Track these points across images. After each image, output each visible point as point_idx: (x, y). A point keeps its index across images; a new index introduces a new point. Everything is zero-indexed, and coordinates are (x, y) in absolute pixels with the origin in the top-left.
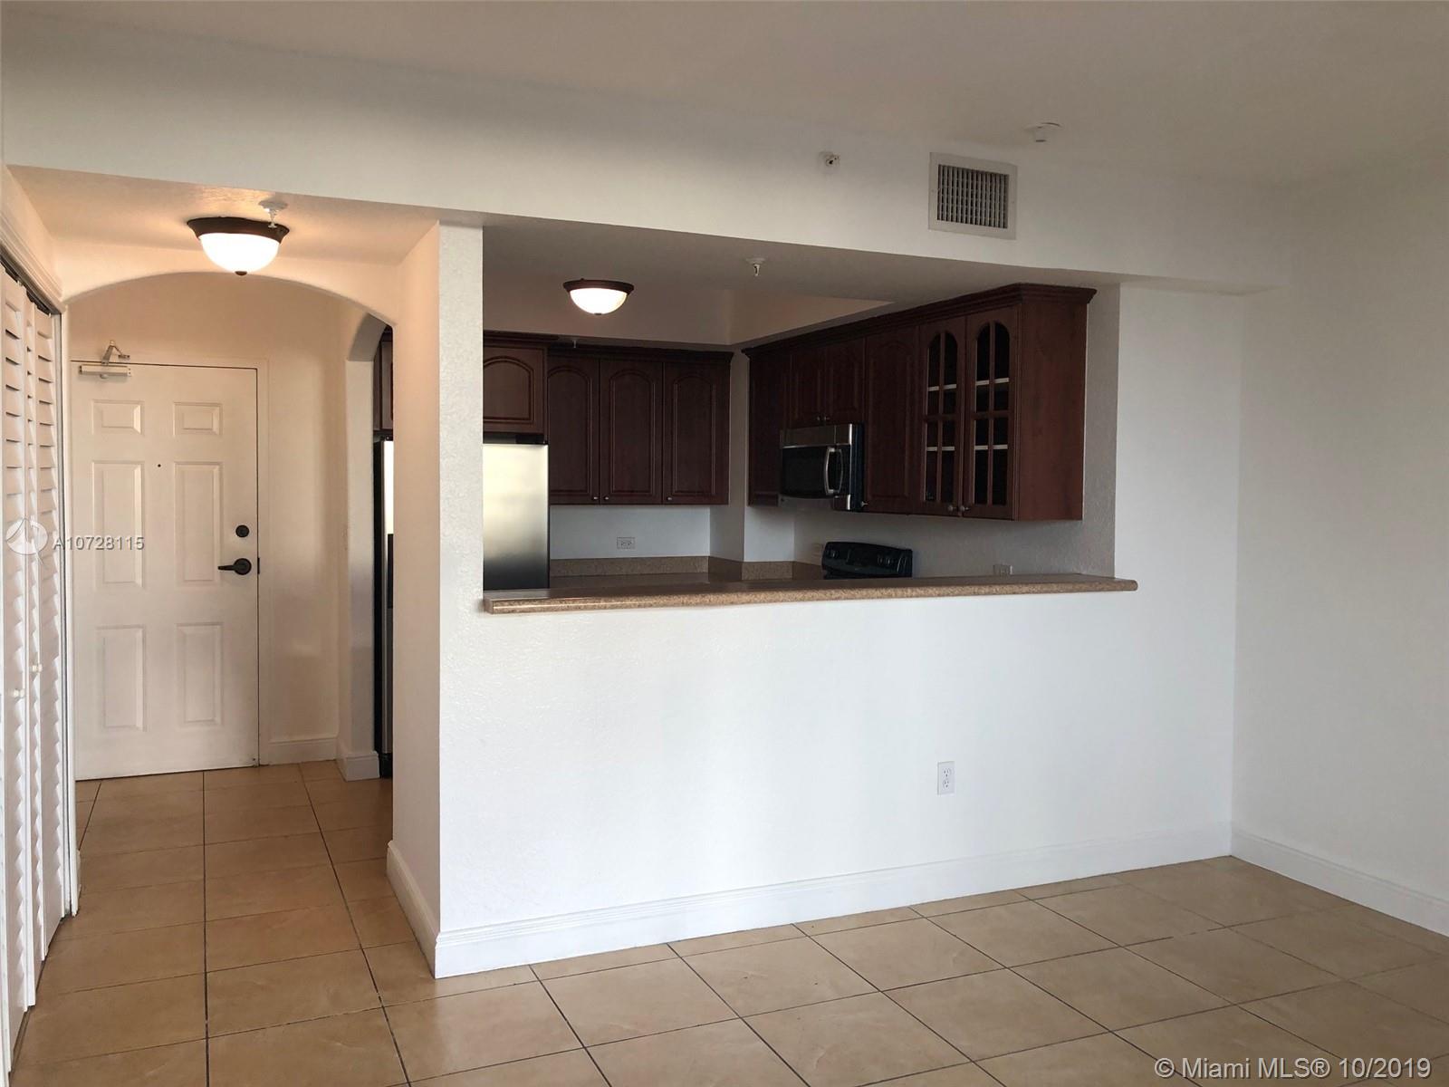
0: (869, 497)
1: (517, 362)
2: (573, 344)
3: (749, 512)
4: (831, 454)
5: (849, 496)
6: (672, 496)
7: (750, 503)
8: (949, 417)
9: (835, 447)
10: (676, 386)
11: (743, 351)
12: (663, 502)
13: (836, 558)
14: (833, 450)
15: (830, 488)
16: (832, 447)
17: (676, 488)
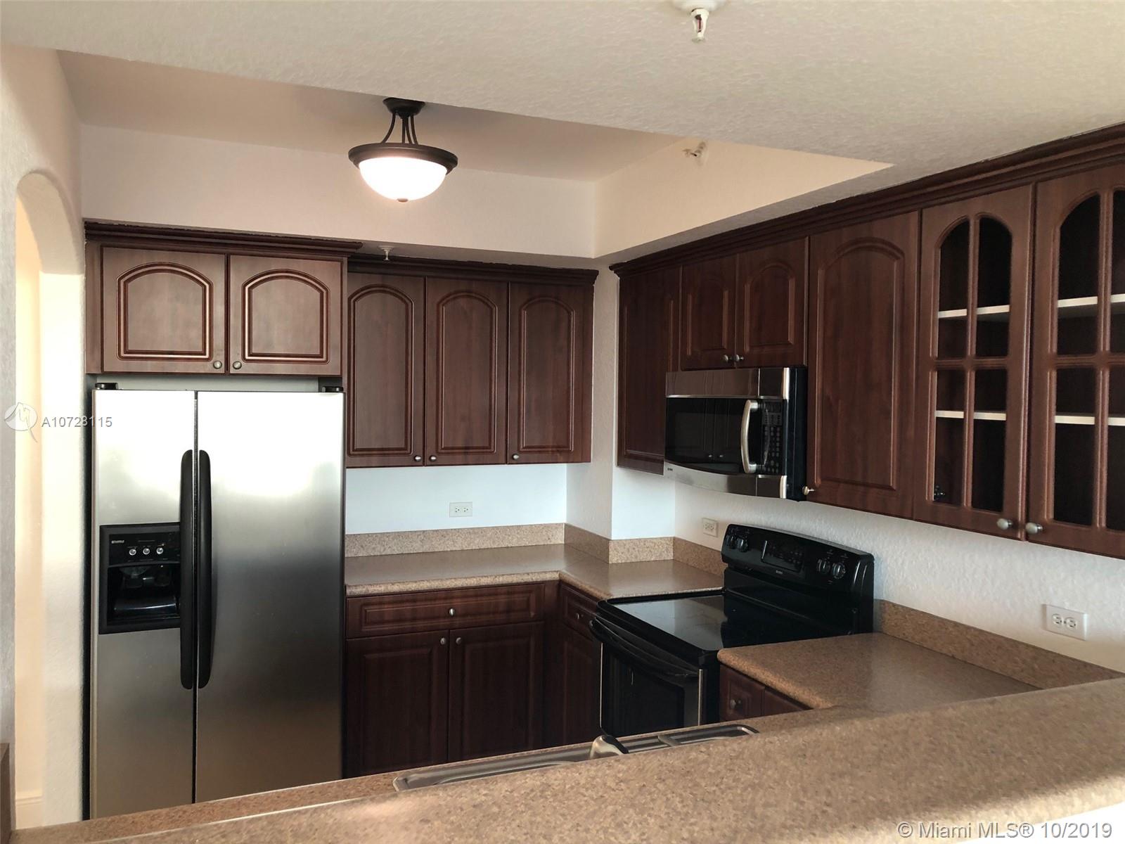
0: (818, 481)
1: (305, 278)
2: (385, 256)
3: (620, 477)
4: (753, 413)
5: (784, 478)
6: (519, 452)
7: (621, 463)
8: (991, 362)
9: (759, 401)
10: (524, 313)
11: (611, 268)
12: (508, 460)
13: (744, 550)
14: (755, 406)
15: (752, 461)
16: (752, 400)
17: (524, 444)
